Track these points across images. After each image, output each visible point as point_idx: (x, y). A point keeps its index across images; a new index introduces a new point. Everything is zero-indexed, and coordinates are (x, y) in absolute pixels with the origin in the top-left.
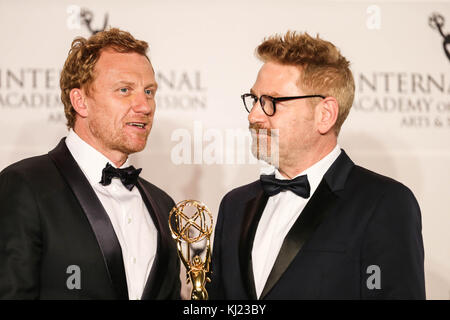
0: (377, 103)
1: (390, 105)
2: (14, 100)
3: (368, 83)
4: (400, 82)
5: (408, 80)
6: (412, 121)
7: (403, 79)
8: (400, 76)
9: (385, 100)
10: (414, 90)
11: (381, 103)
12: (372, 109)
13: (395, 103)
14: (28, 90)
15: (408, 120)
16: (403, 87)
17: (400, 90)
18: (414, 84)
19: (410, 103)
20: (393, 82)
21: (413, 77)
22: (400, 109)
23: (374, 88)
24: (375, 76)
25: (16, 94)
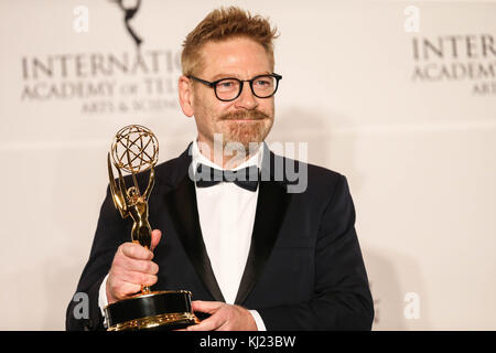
0: (444, 70)
1: (459, 71)
2: (43, 92)
3: (433, 48)
4: (469, 46)
5: (477, 43)
6: (485, 88)
7: (472, 42)
8: (468, 40)
9: (454, 67)
10: (485, 53)
11: (450, 70)
12: (439, 78)
13: (464, 69)
14: (57, 79)
15: (480, 87)
16: (473, 51)
17: (469, 54)
18: (484, 46)
19: (481, 68)
20: (462, 46)
21: (483, 39)
22: (471, 76)
23: (440, 54)
24: (441, 41)
25: (44, 85)
